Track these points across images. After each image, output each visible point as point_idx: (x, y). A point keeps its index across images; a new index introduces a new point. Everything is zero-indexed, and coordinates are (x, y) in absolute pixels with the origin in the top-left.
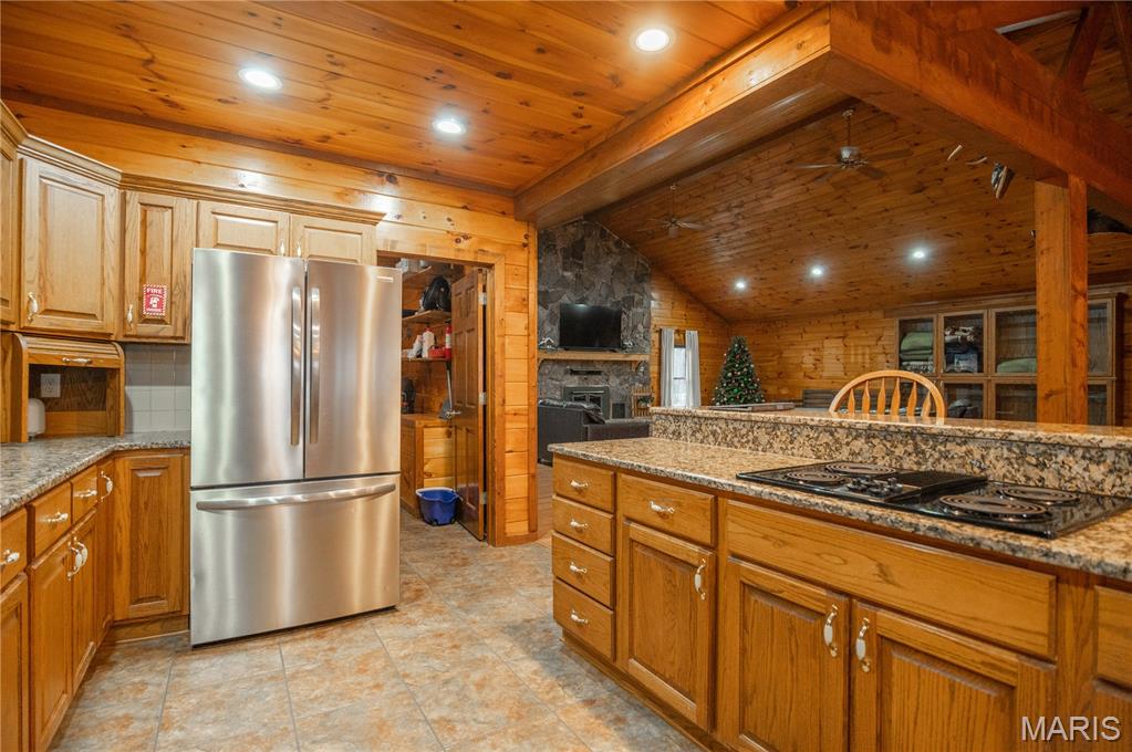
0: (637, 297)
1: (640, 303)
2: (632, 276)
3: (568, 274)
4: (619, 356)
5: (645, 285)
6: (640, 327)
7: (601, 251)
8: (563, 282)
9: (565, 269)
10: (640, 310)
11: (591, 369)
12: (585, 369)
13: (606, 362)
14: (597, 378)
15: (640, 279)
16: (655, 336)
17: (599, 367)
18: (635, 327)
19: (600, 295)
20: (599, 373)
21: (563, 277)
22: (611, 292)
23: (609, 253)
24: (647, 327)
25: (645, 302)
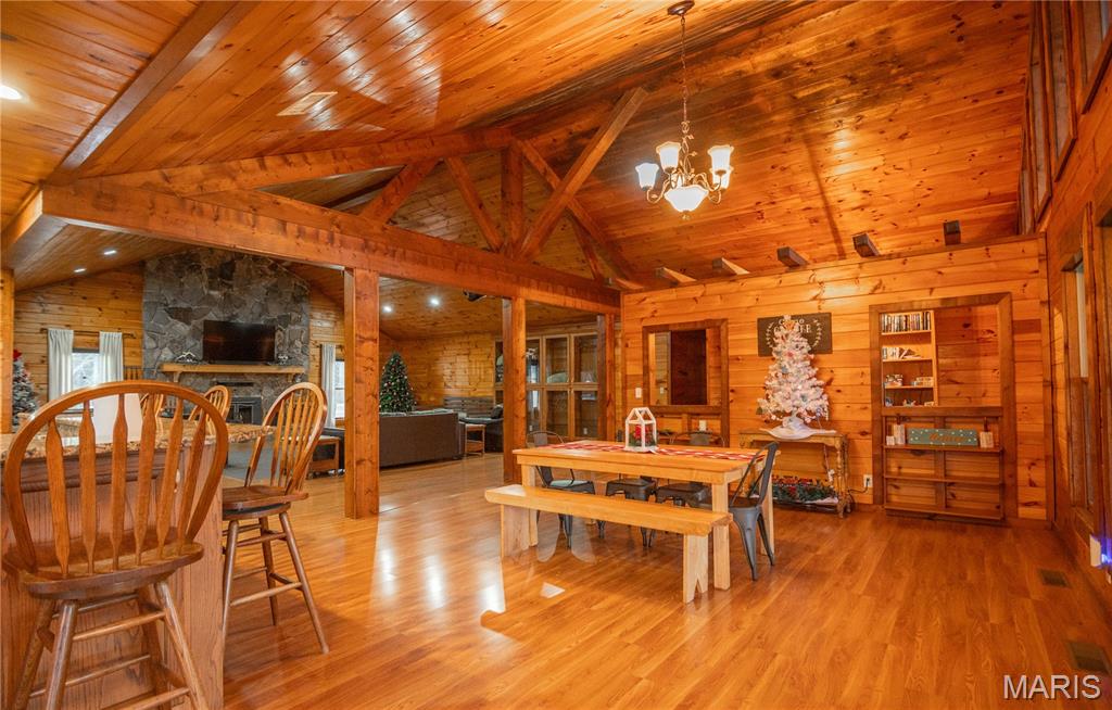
0: (295, 316)
1: (298, 321)
2: (289, 298)
3: (215, 293)
4: (272, 369)
5: (304, 306)
6: (298, 343)
7: (253, 272)
8: (210, 300)
9: (211, 287)
10: (298, 327)
11: (242, 381)
12: (234, 380)
13: (258, 374)
14: (248, 389)
15: (297, 300)
16: (314, 351)
17: (252, 380)
18: (292, 343)
19: (252, 313)
20: (250, 384)
21: (209, 295)
22: (265, 310)
23: (263, 275)
24: (306, 343)
25: (304, 321)
